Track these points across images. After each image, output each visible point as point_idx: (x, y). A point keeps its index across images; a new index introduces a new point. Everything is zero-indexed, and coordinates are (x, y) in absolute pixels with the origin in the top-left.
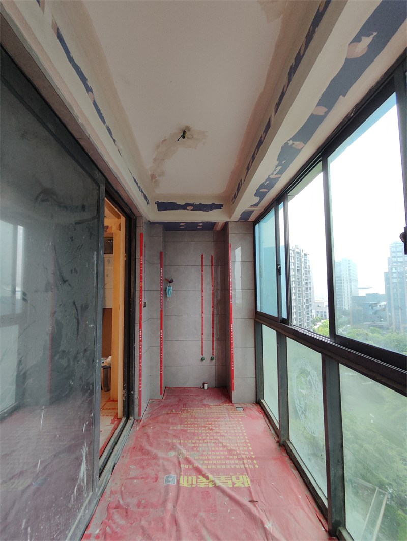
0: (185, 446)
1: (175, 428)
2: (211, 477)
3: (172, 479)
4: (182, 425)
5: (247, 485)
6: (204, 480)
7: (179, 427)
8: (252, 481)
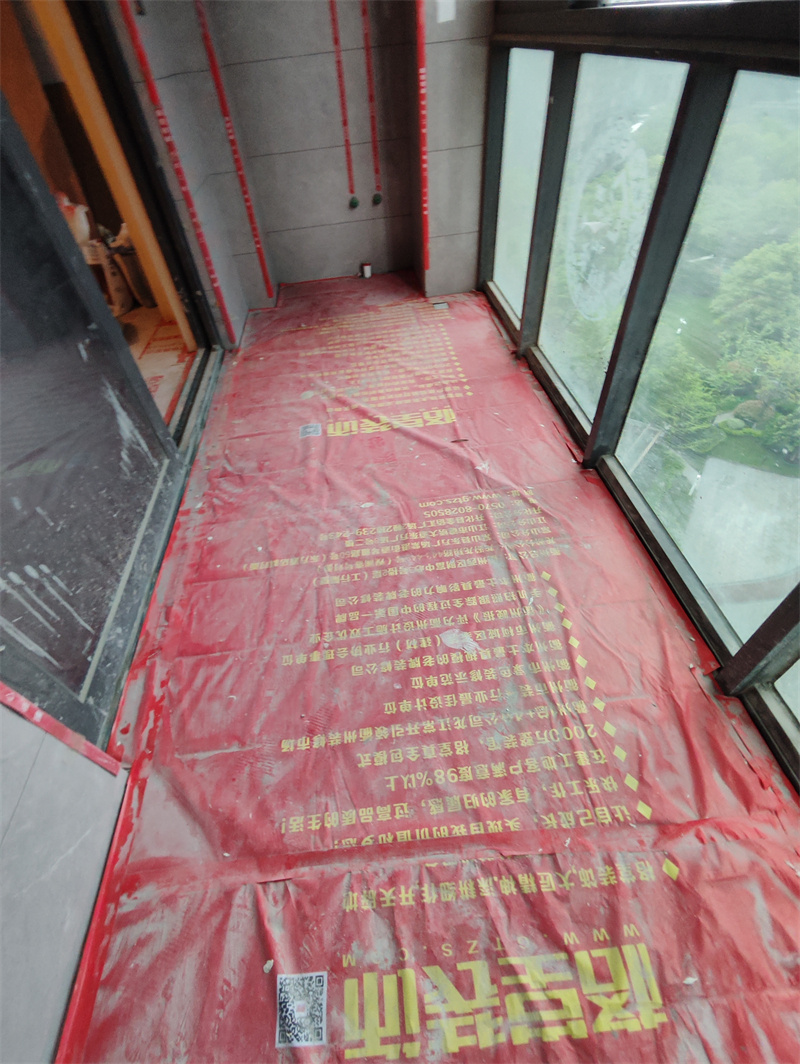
0: (332, 379)
1: (309, 354)
2: (384, 418)
3: (312, 429)
4: (324, 348)
5: (449, 421)
6: (373, 424)
7: (317, 352)
8: (459, 415)
